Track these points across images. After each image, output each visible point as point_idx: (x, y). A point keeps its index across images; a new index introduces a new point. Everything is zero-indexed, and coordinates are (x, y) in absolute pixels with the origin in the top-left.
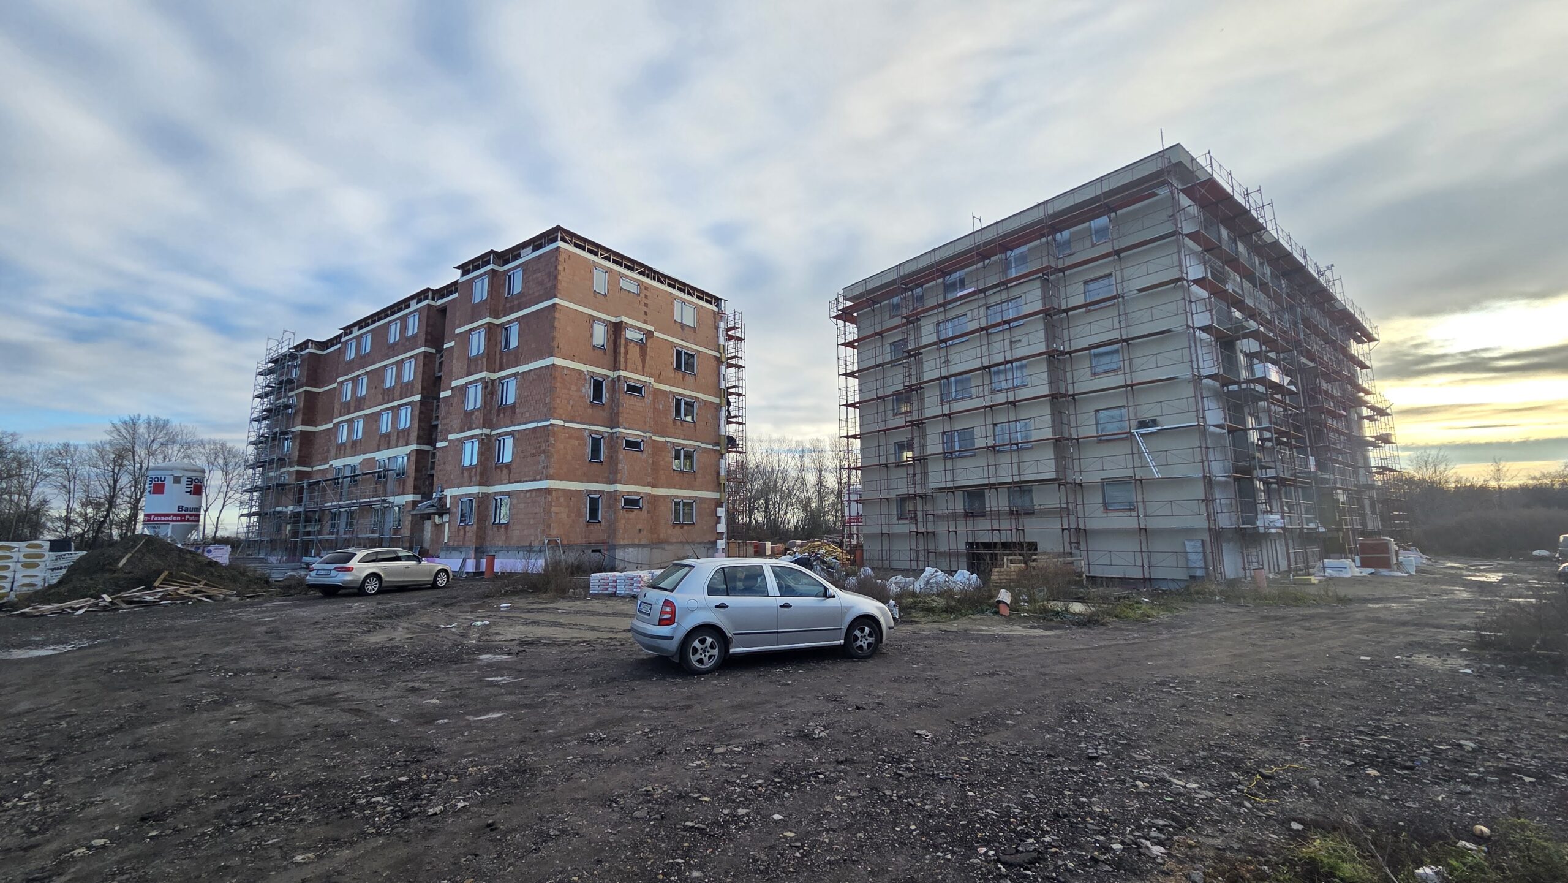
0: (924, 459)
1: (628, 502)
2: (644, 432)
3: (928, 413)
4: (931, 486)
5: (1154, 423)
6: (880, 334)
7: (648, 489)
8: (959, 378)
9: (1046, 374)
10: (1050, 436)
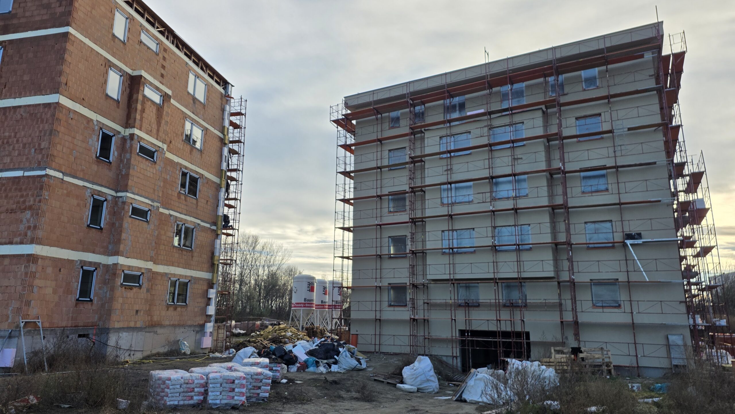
0: (423, 253)
1: (128, 278)
2: (153, 201)
3: (428, 213)
4: (429, 277)
5: (639, 236)
6: (380, 140)
7: (149, 265)
8: (458, 185)
9: (546, 188)
10: (550, 241)
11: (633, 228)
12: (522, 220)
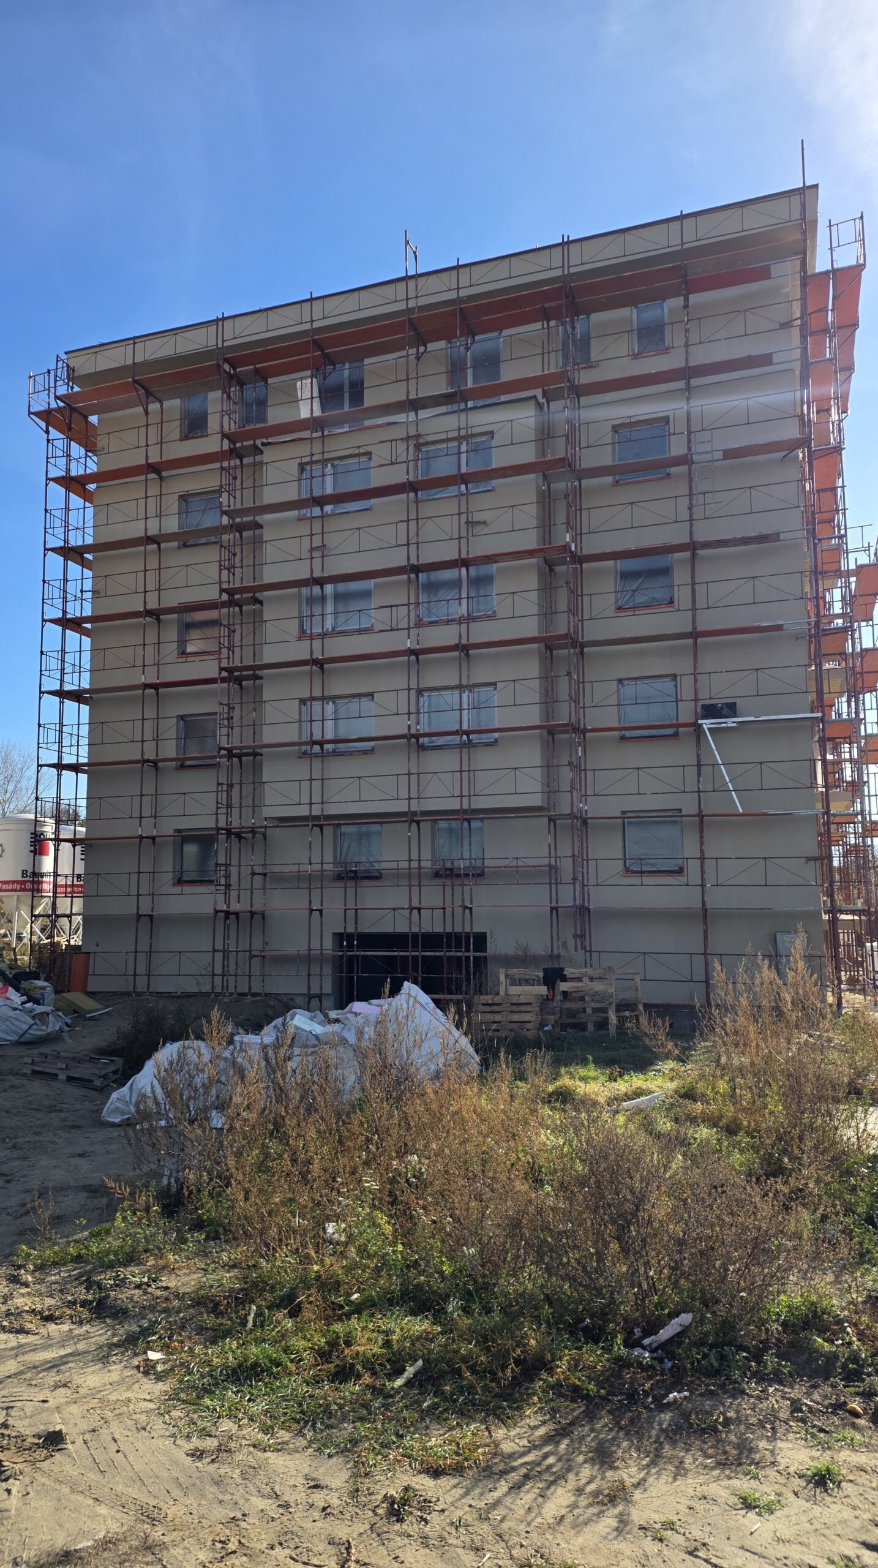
0: (255, 755)
3: (270, 655)
4: (268, 812)
5: (731, 709)
6: (154, 469)
8: (342, 587)
9: (534, 596)
10: (536, 722)
11: (718, 691)
12: (482, 673)
